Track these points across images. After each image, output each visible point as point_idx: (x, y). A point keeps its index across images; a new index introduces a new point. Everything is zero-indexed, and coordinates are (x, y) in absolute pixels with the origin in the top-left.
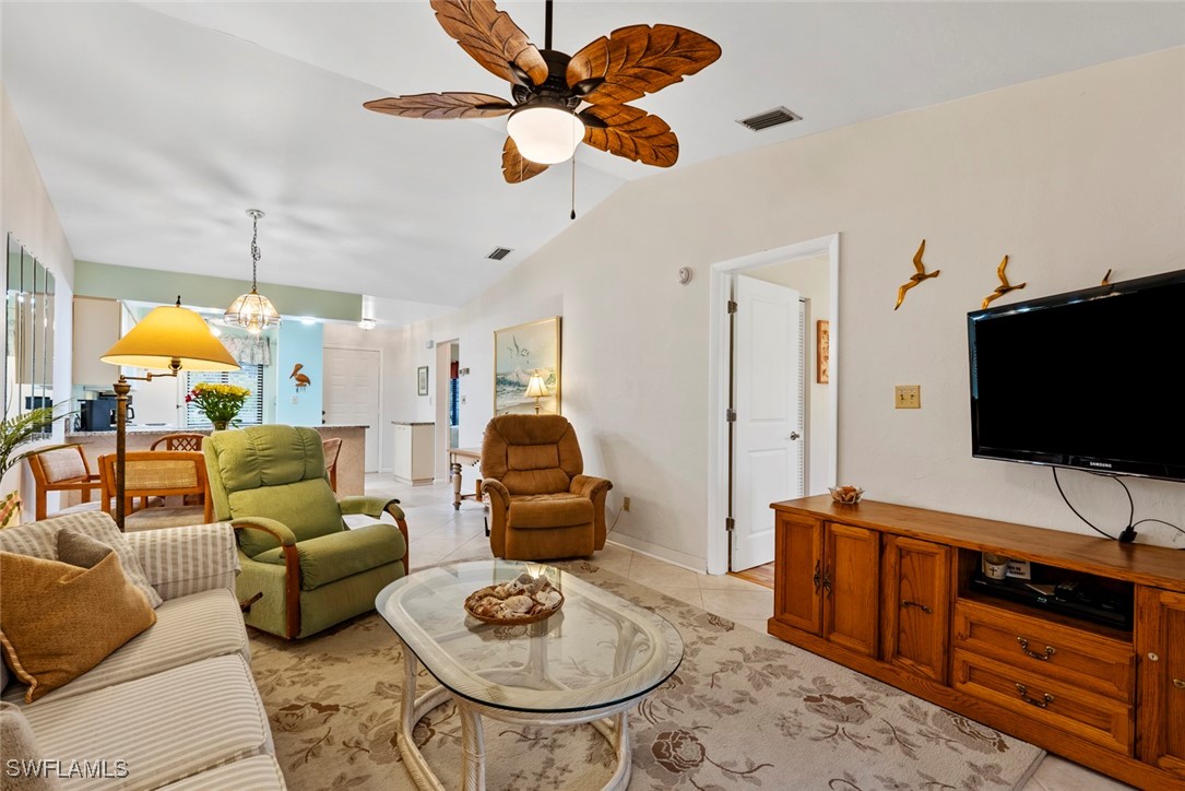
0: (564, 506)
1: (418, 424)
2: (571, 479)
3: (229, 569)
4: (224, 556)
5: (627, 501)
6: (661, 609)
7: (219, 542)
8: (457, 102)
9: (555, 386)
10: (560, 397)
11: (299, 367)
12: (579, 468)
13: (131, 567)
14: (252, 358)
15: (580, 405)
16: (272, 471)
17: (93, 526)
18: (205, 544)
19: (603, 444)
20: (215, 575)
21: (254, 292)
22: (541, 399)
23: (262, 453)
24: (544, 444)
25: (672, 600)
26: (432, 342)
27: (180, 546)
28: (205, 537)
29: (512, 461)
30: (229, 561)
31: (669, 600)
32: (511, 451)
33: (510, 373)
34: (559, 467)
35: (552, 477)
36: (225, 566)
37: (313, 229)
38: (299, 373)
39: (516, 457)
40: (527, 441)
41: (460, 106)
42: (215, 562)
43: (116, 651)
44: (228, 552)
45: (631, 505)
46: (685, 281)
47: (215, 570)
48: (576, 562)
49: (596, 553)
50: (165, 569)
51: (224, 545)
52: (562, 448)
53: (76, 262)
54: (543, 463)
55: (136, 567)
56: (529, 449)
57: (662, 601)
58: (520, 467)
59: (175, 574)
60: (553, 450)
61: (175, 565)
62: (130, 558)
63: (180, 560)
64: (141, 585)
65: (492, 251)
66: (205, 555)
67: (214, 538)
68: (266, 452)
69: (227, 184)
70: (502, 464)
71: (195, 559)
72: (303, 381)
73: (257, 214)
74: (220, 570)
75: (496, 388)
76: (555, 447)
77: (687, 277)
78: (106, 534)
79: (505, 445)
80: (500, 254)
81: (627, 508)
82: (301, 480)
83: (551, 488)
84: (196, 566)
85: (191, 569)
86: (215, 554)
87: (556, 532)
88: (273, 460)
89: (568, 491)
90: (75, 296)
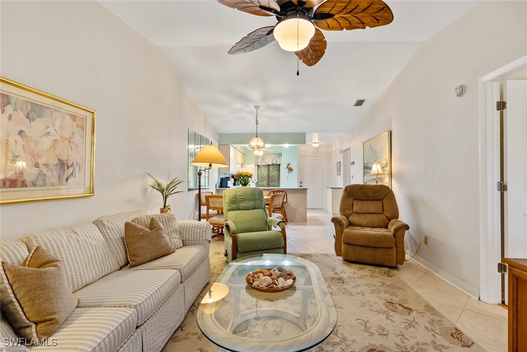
0: (375, 235)
1: (334, 188)
2: (390, 221)
3: (204, 239)
4: (202, 234)
5: (426, 239)
6: (418, 312)
7: (202, 228)
8: (258, 37)
9: (387, 169)
10: (391, 175)
11: (289, 164)
12: (396, 216)
13: (176, 233)
14: (276, 162)
15: (401, 180)
16: (242, 205)
17: (167, 217)
18: (197, 229)
19: (413, 202)
20: (200, 240)
21: (257, 137)
22: (379, 176)
23: (239, 197)
24: (374, 200)
25: (432, 309)
26: (341, 150)
27: (191, 228)
28: (198, 226)
29: (355, 209)
30: (204, 236)
31: (429, 309)
32: (355, 203)
33: (369, 163)
34: (382, 213)
35: (377, 218)
36: (203, 237)
37: (277, 109)
38: (289, 166)
39: (357, 206)
40: (364, 198)
41: (261, 38)
42: (199, 235)
43: (156, 259)
44: (204, 233)
45: (429, 241)
46: (460, 95)
47: (200, 238)
48: (383, 268)
49: (399, 266)
50: (186, 235)
51: (203, 230)
52: (384, 203)
53: (219, 134)
54: (372, 211)
55: (178, 233)
56: (365, 202)
57: (423, 308)
58: (359, 212)
59: (189, 237)
60: (379, 204)
61: (189, 234)
62: (176, 230)
63: (190, 233)
64: (177, 239)
65: (355, 102)
66: (197, 232)
67: (200, 226)
68: (241, 197)
69: (244, 99)
70: (350, 210)
71: (194, 233)
72: (291, 170)
73: (257, 107)
74: (201, 239)
75: (364, 171)
76: (381, 201)
77: (462, 91)
78: (171, 221)
79: (352, 200)
80: (360, 103)
81: (426, 243)
82: (254, 209)
83: (375, 225)
84: (194, 236)
85: (193, 236)
86: (199, 233)
87: (370, 249)
88: (243, 200)
89: (386, 227)
90: (219, 145)
